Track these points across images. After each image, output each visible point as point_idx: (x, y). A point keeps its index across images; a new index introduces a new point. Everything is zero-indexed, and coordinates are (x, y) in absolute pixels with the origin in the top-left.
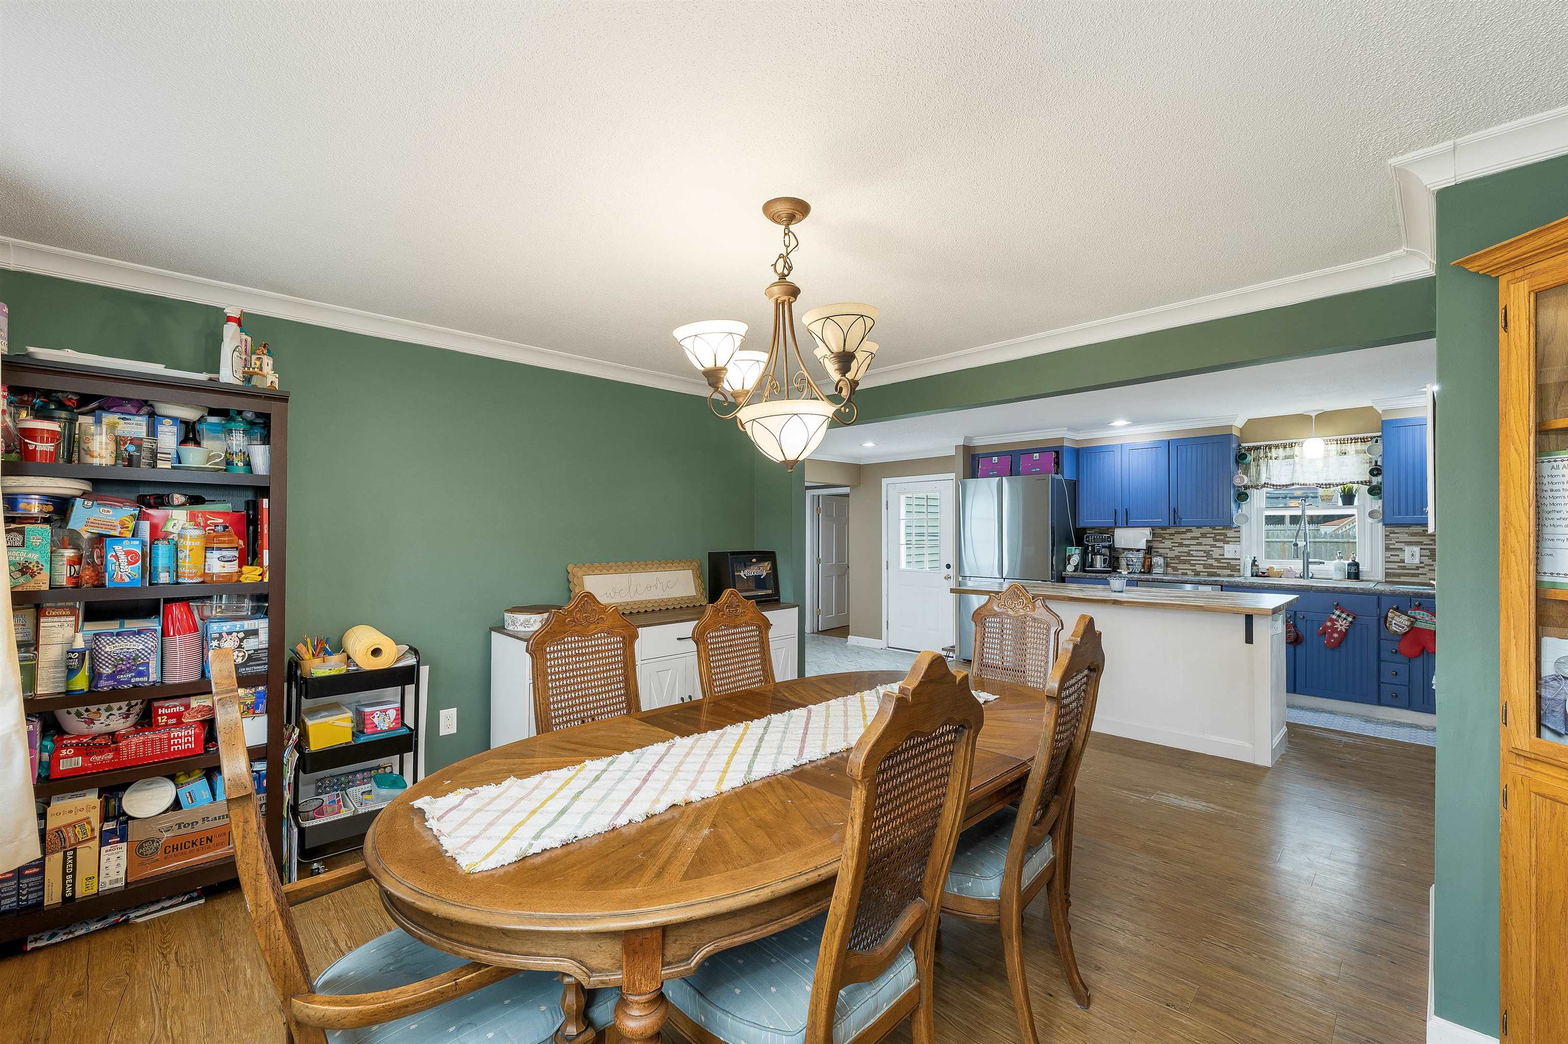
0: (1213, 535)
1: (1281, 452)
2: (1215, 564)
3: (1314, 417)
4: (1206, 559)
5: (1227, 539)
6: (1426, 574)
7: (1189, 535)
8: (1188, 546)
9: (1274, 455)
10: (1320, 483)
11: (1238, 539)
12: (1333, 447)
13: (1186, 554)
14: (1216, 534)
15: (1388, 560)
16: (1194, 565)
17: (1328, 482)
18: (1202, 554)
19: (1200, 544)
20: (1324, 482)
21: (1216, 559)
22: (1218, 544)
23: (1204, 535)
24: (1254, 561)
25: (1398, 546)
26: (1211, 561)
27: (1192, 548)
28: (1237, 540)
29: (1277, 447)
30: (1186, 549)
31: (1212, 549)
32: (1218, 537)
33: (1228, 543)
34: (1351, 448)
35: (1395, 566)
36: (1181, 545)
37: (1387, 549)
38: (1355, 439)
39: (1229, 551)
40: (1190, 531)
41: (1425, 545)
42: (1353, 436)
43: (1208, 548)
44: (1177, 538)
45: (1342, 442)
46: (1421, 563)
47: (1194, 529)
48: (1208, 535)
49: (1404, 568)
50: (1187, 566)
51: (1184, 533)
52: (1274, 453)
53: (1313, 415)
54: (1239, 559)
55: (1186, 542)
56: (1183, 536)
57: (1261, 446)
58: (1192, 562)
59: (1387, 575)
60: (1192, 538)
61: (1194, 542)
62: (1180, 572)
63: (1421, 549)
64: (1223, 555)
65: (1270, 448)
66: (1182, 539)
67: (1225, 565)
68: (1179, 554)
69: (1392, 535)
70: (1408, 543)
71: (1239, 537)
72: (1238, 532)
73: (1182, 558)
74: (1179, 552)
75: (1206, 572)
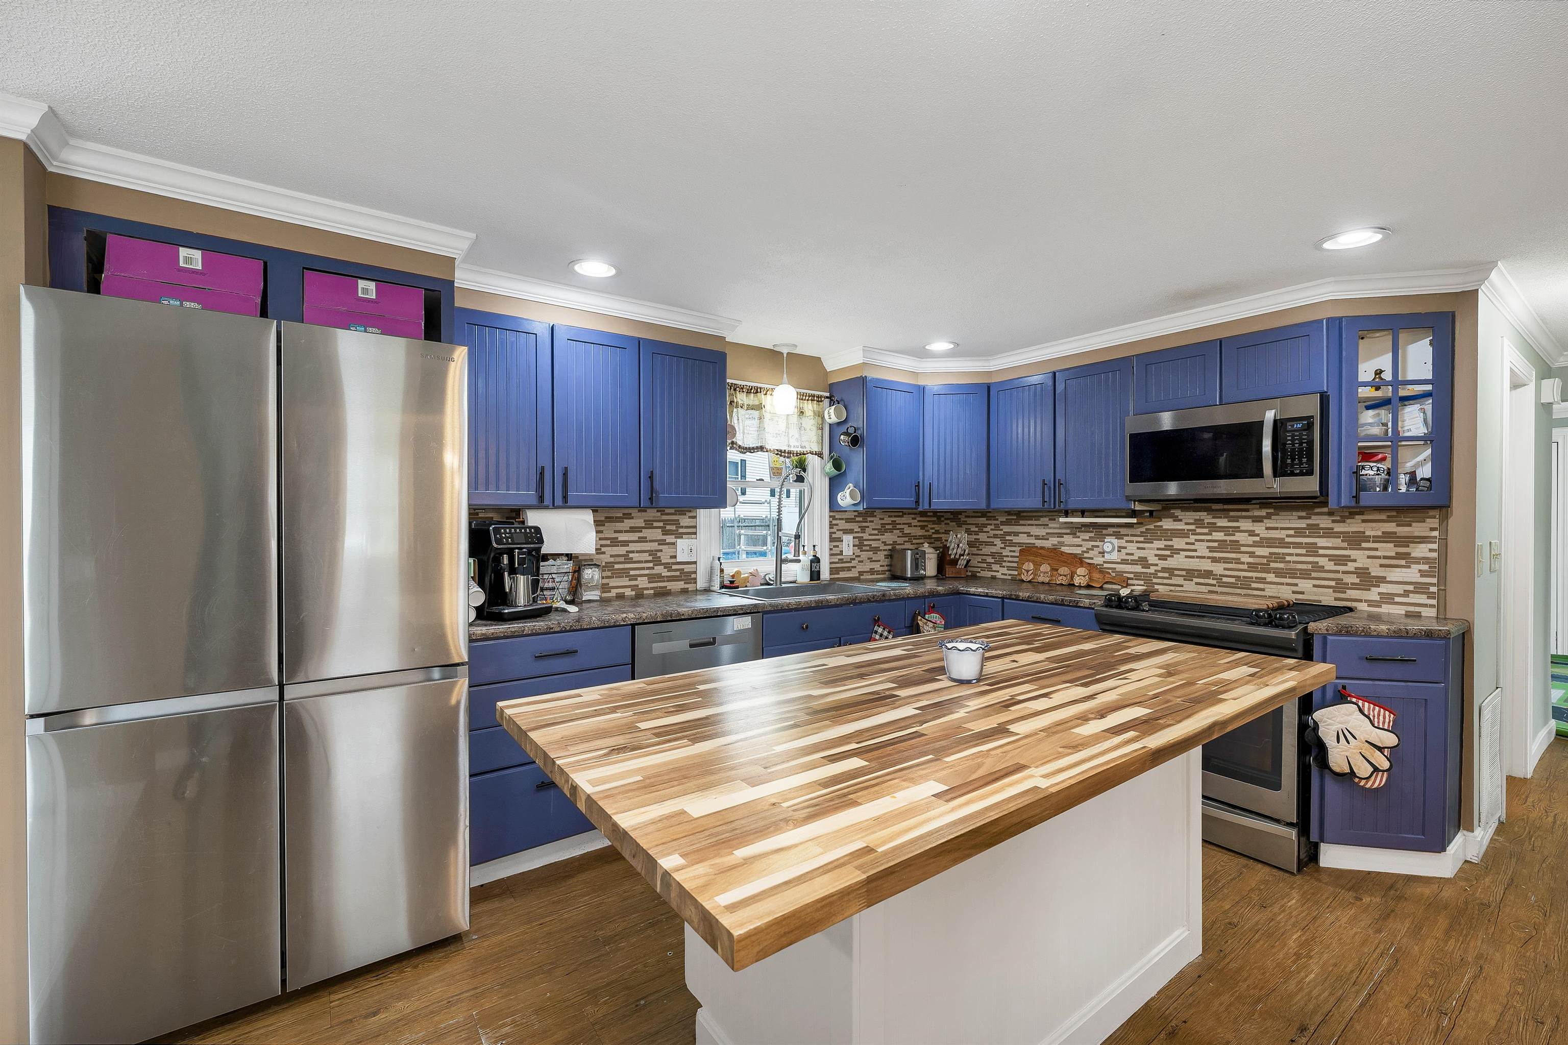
0: (661, 524)
1: (744, 398)
2: (665, 573)
3: (785, 356)
4: (651, 565)
5: (681, 530)
6: (855, 567)
7: (628, 523)
8: (625, 543)
9: (739, 401)
10: (783, 449)
11: (693, 530)
12: (795, 402)
13: (622, 559)
14: (666, 522)
15: (832, 552)
16: (634, 578)
18: (646, 556)
19: (642, 540)
20: (787, 449)
21: (668, 566)
22: (670, 539)
23: (649, 525)
25: (839, 535)
26: (659, 569)
27: (632, 547)
28: (692, 532)
29: (742, 389)
30: (622, 550)
31: (661, 547)
32: (668, 527)
33: (680, 536)
34: (809, 407)
35: (836, 559)
37: (832, 537)
38: (813, 396)
39: (683, 549)
40: (629, 516)
41: (856, 532)
42: (811, 392)
43: (654, 546)
44: (609, 530)
45: (802, 397)
46: (854, 554)
47: (634, 512)
48: (655, 524)
49: (841, 561)
50: (625, 582)
51: (620, 520)
52: (739, 397)
53: (785, 351)
54: (695, 563)
55: (622, 537)
56: (619, 526)
58: (632, 573)
60: (633, 530)
61: (634, 536)
62: (614, 593)
63: (854, 538)
64: (675, 557)
65: (735, 390)
66: (615, 532)
67: (678, 573)
68: (612, 560)
69: (834, 522)
70: (846, 532)
71: (695, 527)
72: (695, 517)
73: (617, 566)
74: (611, 556)
75: (652, 588)
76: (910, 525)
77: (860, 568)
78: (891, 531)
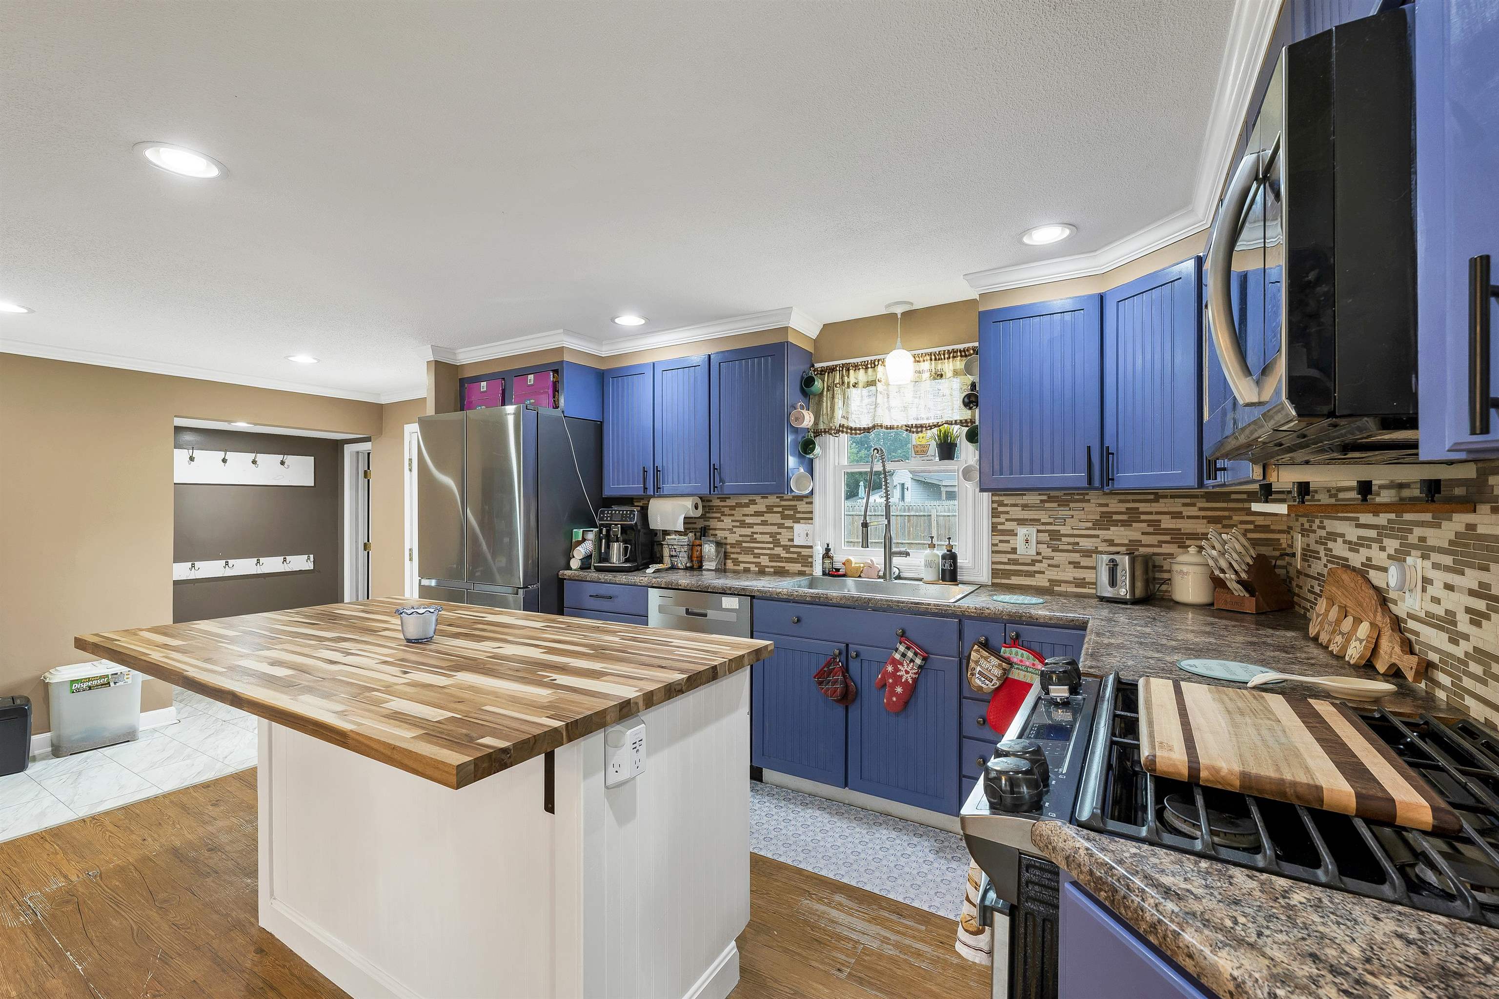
0: (780, 509)
1: (861, 376)
2: (784, 554)
3: (899, 316)
4: (771, 546)
5: (798, 515)
6: (1043, 573)
7: (752, 509)
8: (750, 526)
9: (852, 380)
10: (910, 423)
11: (811, 515)
12: (926, 366)
13: (748, 539)
14: (785, 508)
15: (996, 548)
16: (757, 556)
17: (919, 422)
18: (767, 538)
19: (764, 523)
20: (914, 423)
21: (786, 548)
22: (788, 523)
23: (770, 509)
24: (828, 550)
25: (1009, 526)
26: (778, 551)
27: (757, 529)
28: (808, 517)
29: (856, 367)
30: (748, 531)
31: (780, 530)
32: (786, 512)
33: (797, 521)
34: (948, 366)
35: (1004, 558)
36: (743, 524)
37: (994, 528)
38: (954, 351)
39: (800, 533)
40: (753, 502)
41: (1044, 524)
42: (950, 348)
43: (774, 529)
44: (738, 513)
45: (937, 357)
46: (1038, 554)
47: (758, 499)
48: (775, 509)
49: (1015, 562)
50: (750, 558)
51: (747, 505)
52: (853, 376)
53: (898, 311)
54: (811, 547)
55: (749, 520)
56: (746, 510)
57: (836, 366)
58: (756, 551)
59: (995, 573)
60: (757, 514)
61: (758, 520)
62: (742, 566)
63: (1038, 531)
64: (792, 540)
65: (848, 370)
66: (744, 515)
67: (795, 556)
68: (741, 539)
69: (1001, 509)
70: (1022, 522)
71: (811, 512)
72: (811, 503)
73: (744, 545)
74: (740, 536)
75: (772, 567)
76: (1177, 515)
77: (1053, 574)
78: (1125, 524)
